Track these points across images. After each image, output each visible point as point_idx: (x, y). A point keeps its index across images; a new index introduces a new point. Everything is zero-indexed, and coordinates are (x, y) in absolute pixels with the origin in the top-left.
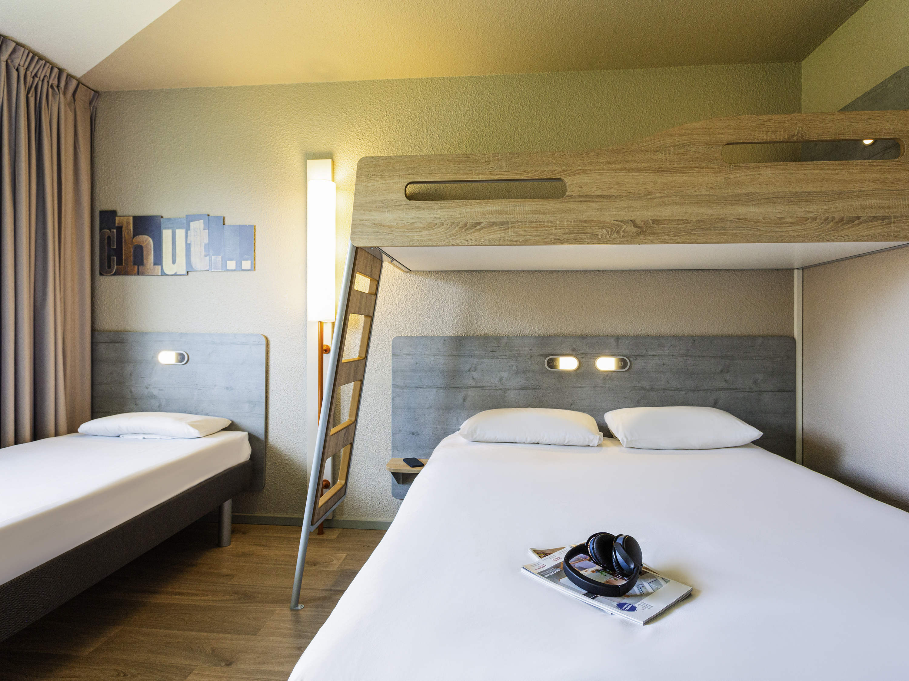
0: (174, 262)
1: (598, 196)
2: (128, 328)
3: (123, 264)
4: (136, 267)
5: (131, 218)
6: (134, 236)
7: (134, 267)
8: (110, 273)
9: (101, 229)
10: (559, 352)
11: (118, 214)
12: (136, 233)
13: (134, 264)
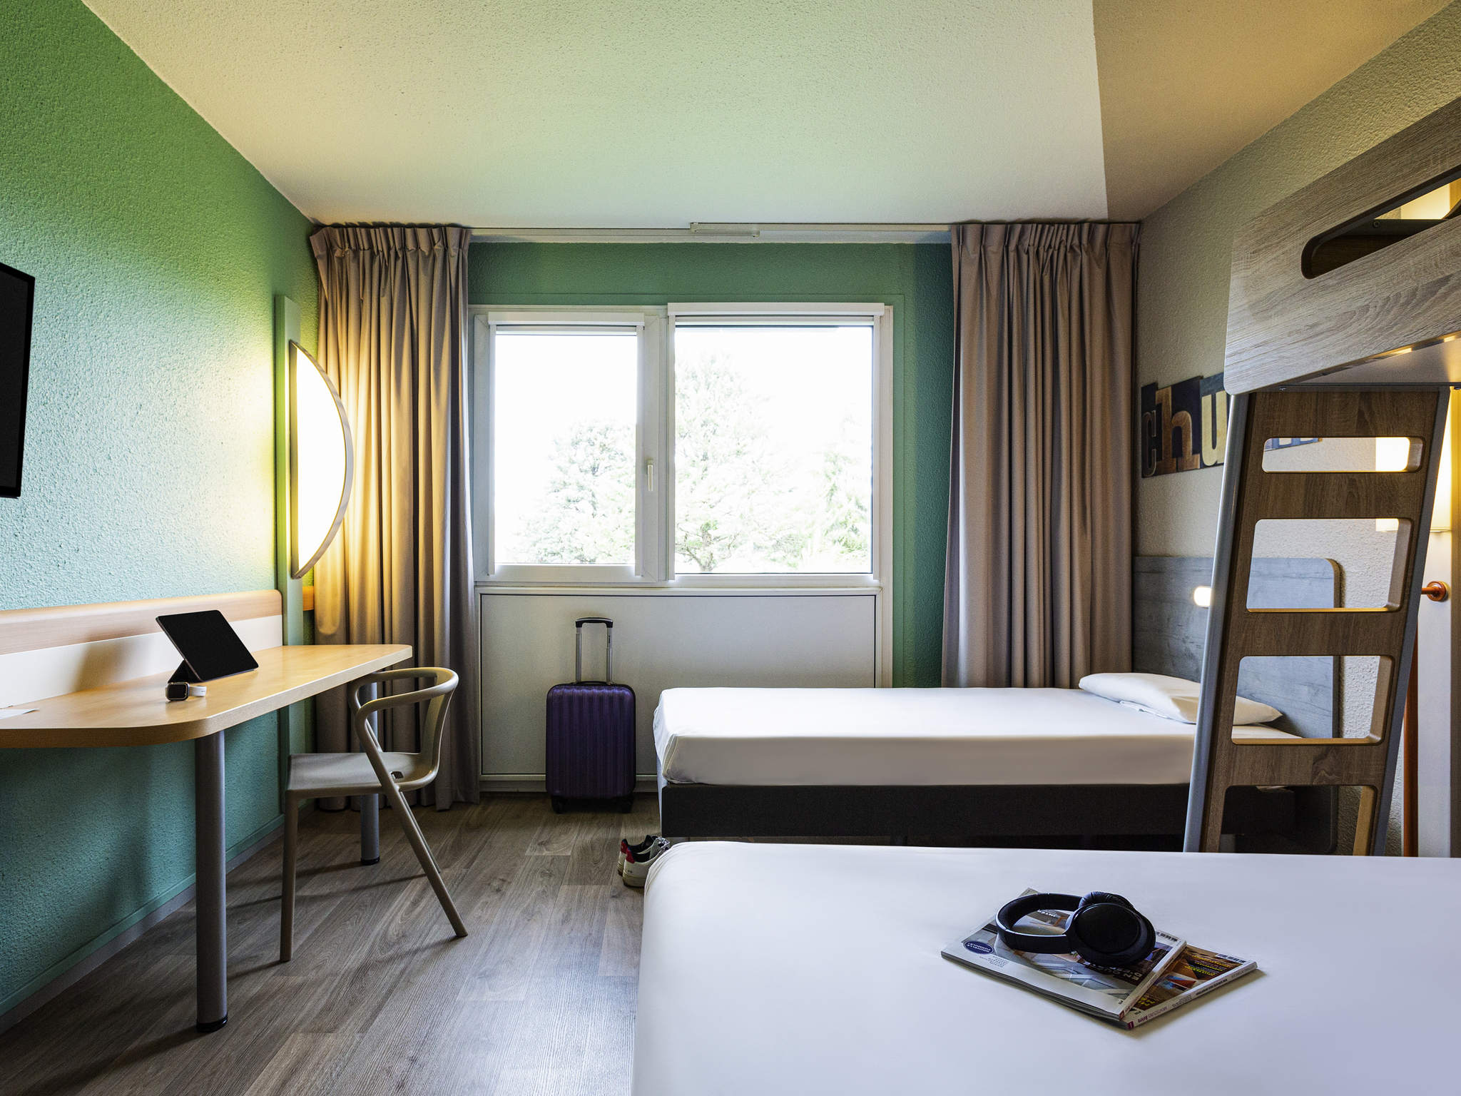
0: (1214, 445)
2: (1169, 552)
3: (1163, 458)
4: (1175, 459)
5: (1170, 389)
6: (1173, 415)
7: (1173, 460)
8: (1151, 473)
9: (1143, 413)
11: (1159, 387)
12: (1176, 410)
13: (1173, 457)
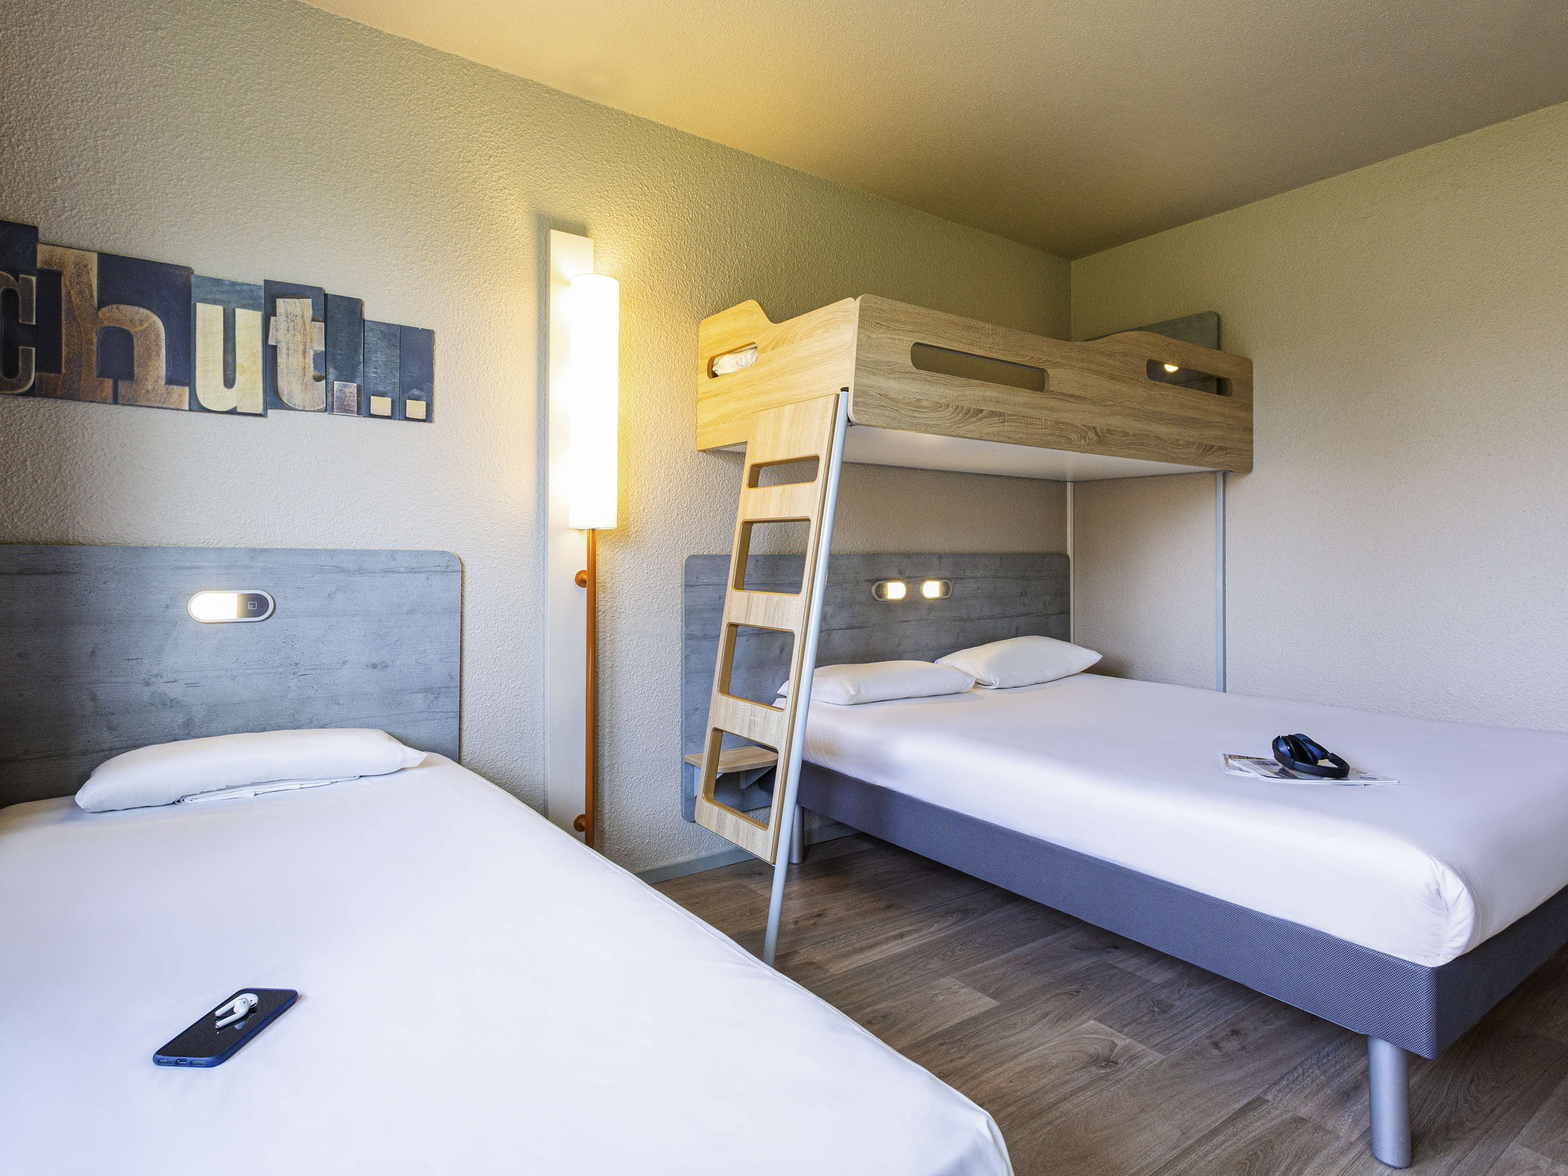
0: (229, 382)
1: (1072, 396)
2: (77, 534)
3: (63, 370)
4: (109, 383)
5: (94, 257)
6: (102, 304)
7: (101, 383)
8: (14, 389)
10: (885, 575)
12: (112, 298)
13: (102, 375)
